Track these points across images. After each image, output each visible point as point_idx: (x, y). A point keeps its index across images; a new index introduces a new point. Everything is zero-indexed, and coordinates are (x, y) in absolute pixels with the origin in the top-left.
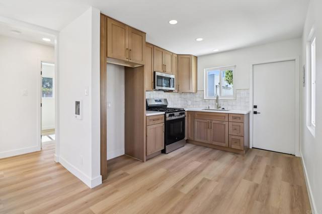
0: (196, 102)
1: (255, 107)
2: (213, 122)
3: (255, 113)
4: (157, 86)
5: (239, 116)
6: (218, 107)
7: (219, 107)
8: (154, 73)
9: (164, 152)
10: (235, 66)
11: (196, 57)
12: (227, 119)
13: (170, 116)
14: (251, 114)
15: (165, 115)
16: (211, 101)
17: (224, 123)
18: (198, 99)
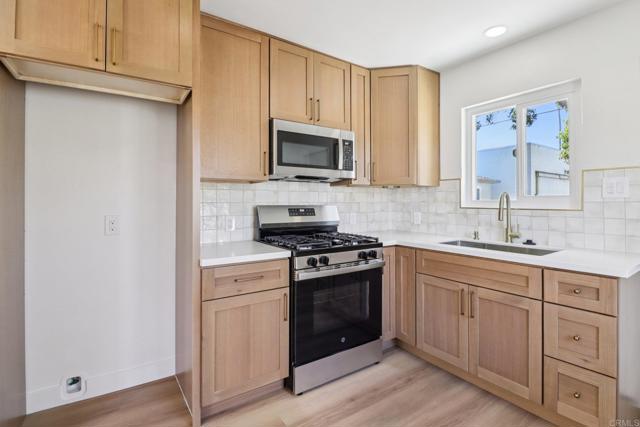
0: (437, 214)
2: (481, 292)
4: (280, 163)
5: (595, 283)
7: (513, 237)
8: (271, 122)
10: (578, 82)
11: (435, 75)
12: (534, 291)
16: (484, 216)
17: (525, 304)
18: (443, 208)
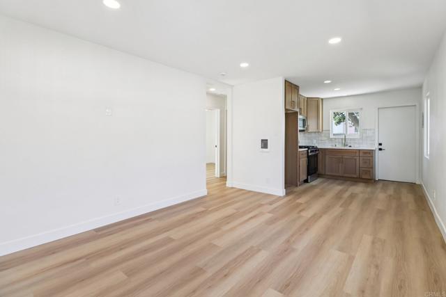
0: (322, 140)
1: (380, 144)
2: (345, 157)
3: (380, 149)
6: (345, 145)
9: (306, 181)
10: (362, 109)
11: (322, 99)
13: (311, 152)
14: (377, 151)
15: (308, 151)
17: (355, 158)
18: (324, 138)
